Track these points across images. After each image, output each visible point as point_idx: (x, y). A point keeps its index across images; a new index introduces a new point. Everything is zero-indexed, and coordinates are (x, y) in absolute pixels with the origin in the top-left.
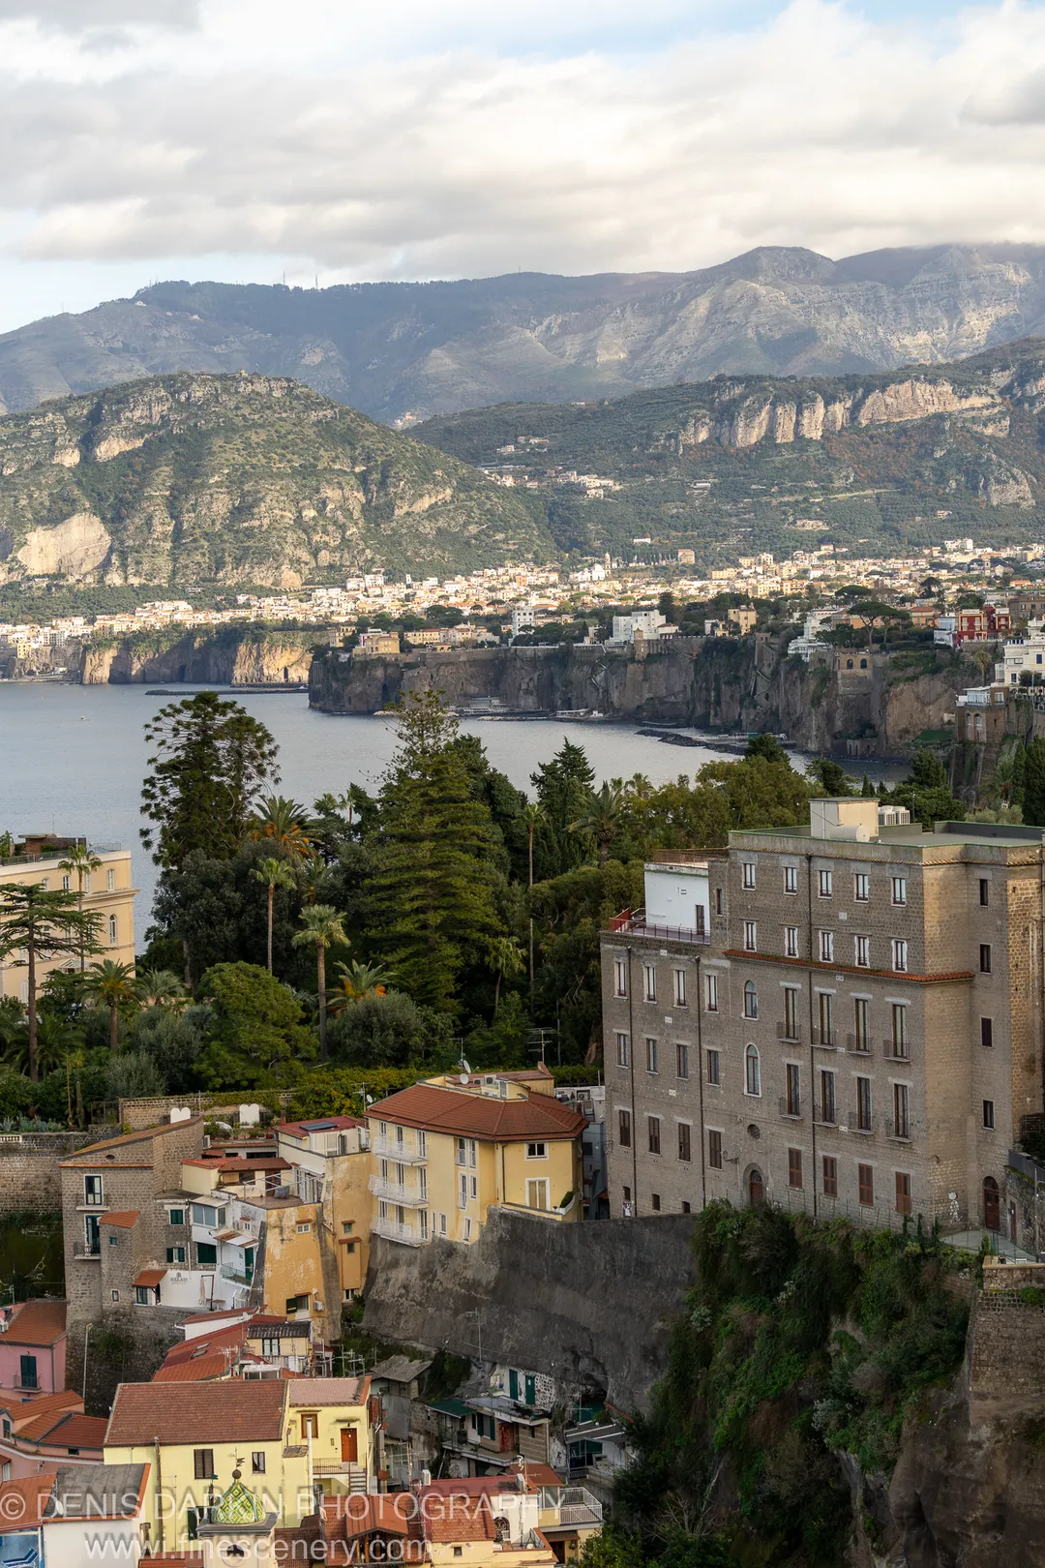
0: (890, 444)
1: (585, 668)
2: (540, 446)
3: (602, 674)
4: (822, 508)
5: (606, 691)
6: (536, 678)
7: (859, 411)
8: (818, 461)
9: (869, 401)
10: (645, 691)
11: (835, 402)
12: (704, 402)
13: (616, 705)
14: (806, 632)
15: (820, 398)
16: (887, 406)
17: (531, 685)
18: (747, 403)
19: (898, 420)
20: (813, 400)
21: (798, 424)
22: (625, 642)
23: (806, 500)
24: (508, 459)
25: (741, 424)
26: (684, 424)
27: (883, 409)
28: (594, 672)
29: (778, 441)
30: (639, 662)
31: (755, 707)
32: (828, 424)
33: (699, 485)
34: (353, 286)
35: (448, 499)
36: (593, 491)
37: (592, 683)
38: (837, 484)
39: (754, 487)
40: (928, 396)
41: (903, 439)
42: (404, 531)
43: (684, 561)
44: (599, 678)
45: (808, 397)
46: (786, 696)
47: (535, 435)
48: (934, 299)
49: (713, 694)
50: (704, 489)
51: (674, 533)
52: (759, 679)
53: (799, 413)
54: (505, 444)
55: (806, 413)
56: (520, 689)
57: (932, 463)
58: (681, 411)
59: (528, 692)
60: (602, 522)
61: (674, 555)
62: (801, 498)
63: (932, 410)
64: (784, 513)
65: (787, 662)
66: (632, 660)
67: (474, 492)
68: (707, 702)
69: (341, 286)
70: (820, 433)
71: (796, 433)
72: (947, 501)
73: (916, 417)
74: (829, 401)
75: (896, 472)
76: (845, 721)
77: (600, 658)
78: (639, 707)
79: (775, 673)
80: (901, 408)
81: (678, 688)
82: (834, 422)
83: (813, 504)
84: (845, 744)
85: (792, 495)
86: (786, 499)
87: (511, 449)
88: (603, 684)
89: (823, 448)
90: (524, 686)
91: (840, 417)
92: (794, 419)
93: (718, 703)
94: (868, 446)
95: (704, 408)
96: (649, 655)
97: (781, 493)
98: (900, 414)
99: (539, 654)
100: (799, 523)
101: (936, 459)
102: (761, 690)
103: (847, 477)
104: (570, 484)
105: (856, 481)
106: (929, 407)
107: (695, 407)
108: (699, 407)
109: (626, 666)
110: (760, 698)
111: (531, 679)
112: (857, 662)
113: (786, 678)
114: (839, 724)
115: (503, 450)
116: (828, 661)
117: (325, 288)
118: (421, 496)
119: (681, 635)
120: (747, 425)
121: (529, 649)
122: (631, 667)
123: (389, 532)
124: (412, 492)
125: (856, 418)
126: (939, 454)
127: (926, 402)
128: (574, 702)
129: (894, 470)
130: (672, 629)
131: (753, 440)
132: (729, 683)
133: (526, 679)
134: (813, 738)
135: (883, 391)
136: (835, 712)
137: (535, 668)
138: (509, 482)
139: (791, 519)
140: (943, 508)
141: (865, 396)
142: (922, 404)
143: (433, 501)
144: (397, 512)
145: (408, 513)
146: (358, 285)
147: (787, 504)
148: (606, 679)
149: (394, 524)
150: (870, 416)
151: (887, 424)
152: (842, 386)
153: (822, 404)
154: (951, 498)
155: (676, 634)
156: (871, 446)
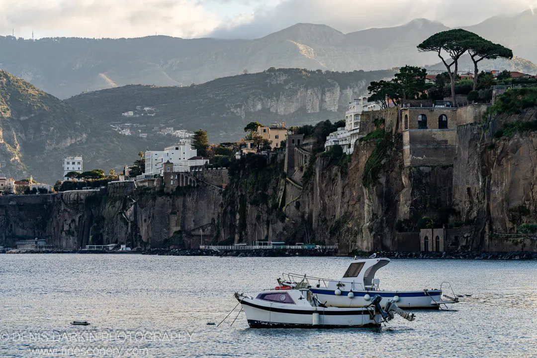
1: (118, 204)
2: (151, 112)
3: (132, 208)
5: (135, 225)
6: (77, 220)
10: (173, 223)
11: (347, 88)
12: (260, 85)
13: (144, 240)
14: (347, 124)
15: (337, 86)
17: (73, 226)
20: (333, 86)
21: (322, 101)
22: (155, 176)
24: (129, 119)
25: (284, 100)
28: (125, 208)
29: (309, 112)
30: (168, 194)
31: (283, 220)
32: (342, 102)
34: (55, 38)
35: (84, 140)
36: (184, 141)
37: (122, 218)
42: (52, 161)
44: (129, 212)
45: (330, 83)
46: (322, 198)
47: (147, 106)
49: (238, 216)
52: (288, 187)
53: (323, 93)
54: (127, 111)
55: (328, 94)
56: (62, 230)
59: (70, 233)
65: (324, 156)
66: (161, 193)
67: (103, 137)
68: (232, 227)
69: (48, 39)
70: (337, 108)
71: (320, 108)
74: (343, 88)
76: (414, 205)
77: (132, 193)
78: (166, 241)
79: (309, 175)
81: (206, 221)
82: (346, 101)
84: (418, 237)
87: (131, 113)
88: (132, 219)
90: (66, 228)
91: (350, 97)
92: (320, 97)
93: (243, 226)
95: (260, 89)
96: (178, 188)
99: (82, 197)
102: (290, 199)
104: (169, 135)
108: (257, 88)
109: (154, 199)
110: (290, 210)
111: (73, 221)
112: (433, 120)
113: (322, 176)
114: (404, 210)
115: (126, 114)
116: (388, 120)
117: (38, 39)
118: (66, 138)
119: (212, 167)
120: (288, 101)
121: (72, 193)
122: (160, 200)
123: (41, 161)
124: (59, 135)
128: (105, 237)
130: (202, 162)
132: (255, 203)
133: (68, 220)
134: (366, 232)
136: (398, 192)
137: (77, 211)
138: (127, 132)
143: (73, 141)
144: (47, 147)
145: (55, 149)
146: (58, 38)
148: (135, 212)
149: (45, 156)
152: (352, 78)
153: (338, 89)
155: (206, 166)
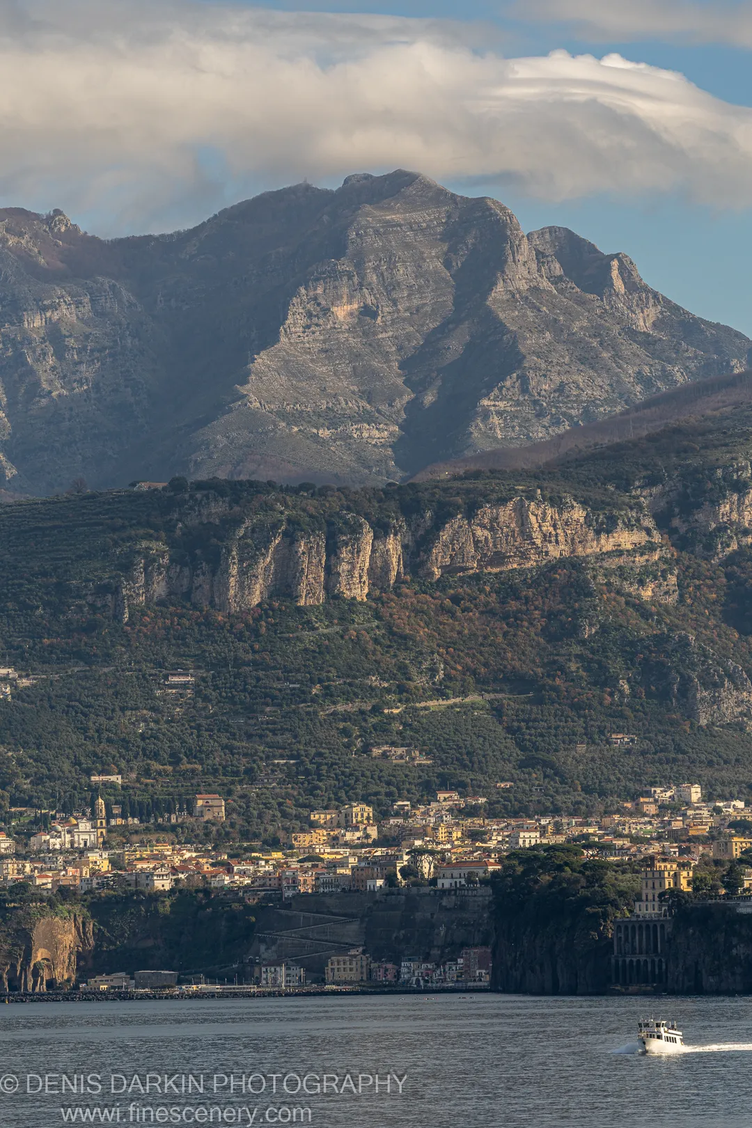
0: (492, 613)
7: (427, 552)
8: (376, 641)
9: (445, 535)
11: (389, 533)
12: (156, 528)
15: (367, 527)
16: (476, 542)
18: (241, 532)
19: (496, 570)
20: (355, 530)
21: (330, 571)
23: (376, 710)
25: (234, 570)
26: (126, 567)
27: (471, 549)
29: (302, 603)
32: (378, 575)
33: (175, 679)
38: (420, 681)
39: (277, 685)
40: (547, 527)
41: (513, 605)
43: (208, 816)
45: (346, 523)
50: (184, 686)
51: (156, 766)
53: (332, 550)
55: (345, 554)
57: (577, 649)
58: (116, 544)
60: (25, 745)
61: (190, 807)
62: (367, 707)
63: (555, 552)
64: (345, 732)
70: (366, 590)
71: (329, 589)
72: (622, 716)
73: (528, 565)
74: (381, 530)
75: (517, 664)
80: (503, 548)
82: (386, 568)
83: (392, 718)
85: (348, 700)
86: (340, 708)
89: (378, 616)
91: (394, 560)
92: (324, 563)
94: (453, 615)
95: (157, 539)
97: (330, 696)
98: (499, 558)
100: (376, 752)
101: (583, 643)
103: (433, 671)
105: (448, 677)
106: (550, 547)
107: (143, 537)
108: (148, 537)
120: (243, 573)
125: (423, 563)
126: (588, 632)
127: (546, 538)
129: (512, 660)
131: (256, 600)
135: (470, 514)
139: (359, 743)
140: (619, 730)
141: (438, 525)
142: (538, 542)
147: (346, 717)
150: (447, 561)
151: (477, 578)
152: (393, 505)
153: (368, 537)
154: (628, 712)
156: (459, 614)
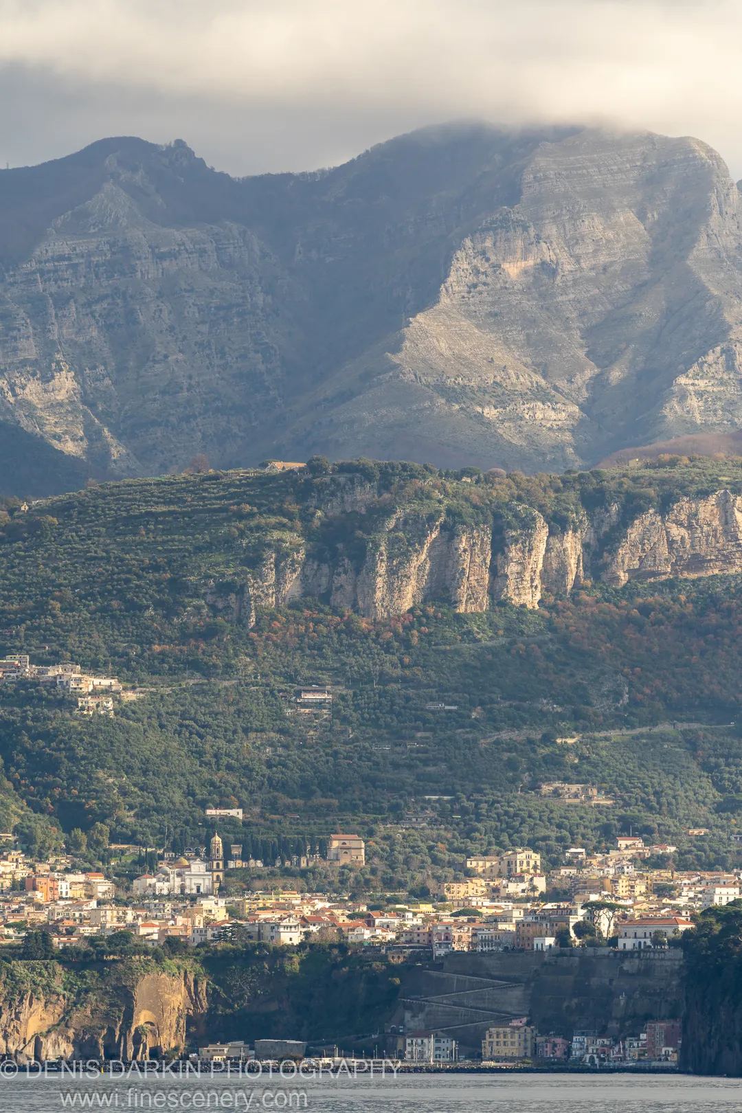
0: (687, 627)
4: (582, 757)
7: (613, 552)
8: (548, 657)
9: (634, 533)
11: (567, 530)
12: (290, 516)
15: (541, 522)
16: (671, 543)
18: (392, 524)
19: (693, 576)
20: (527, 524)
21: (496, 572)
23: (547, 739)
25: (382, 568)
26: (254, 563)
27: (664, 550)
29: (461, 609)
32: (552, 578)
33: (309, 697)
36: (92, 702)
38: (600, 706)
39: (431, 706)
41: (713, 618)
43: (345, 860)
45: (516, 515)
48: (82, 300)
50: (320, 705)
51: (284, 799)
53: (499, 547)
55: (514, 553)
58: (242, 535)
60: (129, 770)
61: (323, 849)
62: (536, 735)
64: (510, 765)
70: (540, 597)
71: (495, 593)
73: (732, 571)
74: (558, 526)
75: (716, 688)
80: (702, 550)
82: (563, 571)
83: (566, 749)
85: (515, 726)
86: (505, 736)
89: (551, 630)
91: (573, 561)
92: (489, 562)
94: (641, 629)
95: (291, 529)
97: (493, 721)
98: (697, 562)
100: (546, 788)
103: (618, 695)
105: (634, 703)
107: (275, 527)
108: (281, 527)
120: (392, 572)
125: (605, 566)
129: (711, 684)
131: (407, 604)
135: (664, 509)
139: (526, 778)
141: (626, 520)
147: (511, 747)
150: (635, 563)
151: (671, 585)
153: (543, 534)
156: (648, 627)
